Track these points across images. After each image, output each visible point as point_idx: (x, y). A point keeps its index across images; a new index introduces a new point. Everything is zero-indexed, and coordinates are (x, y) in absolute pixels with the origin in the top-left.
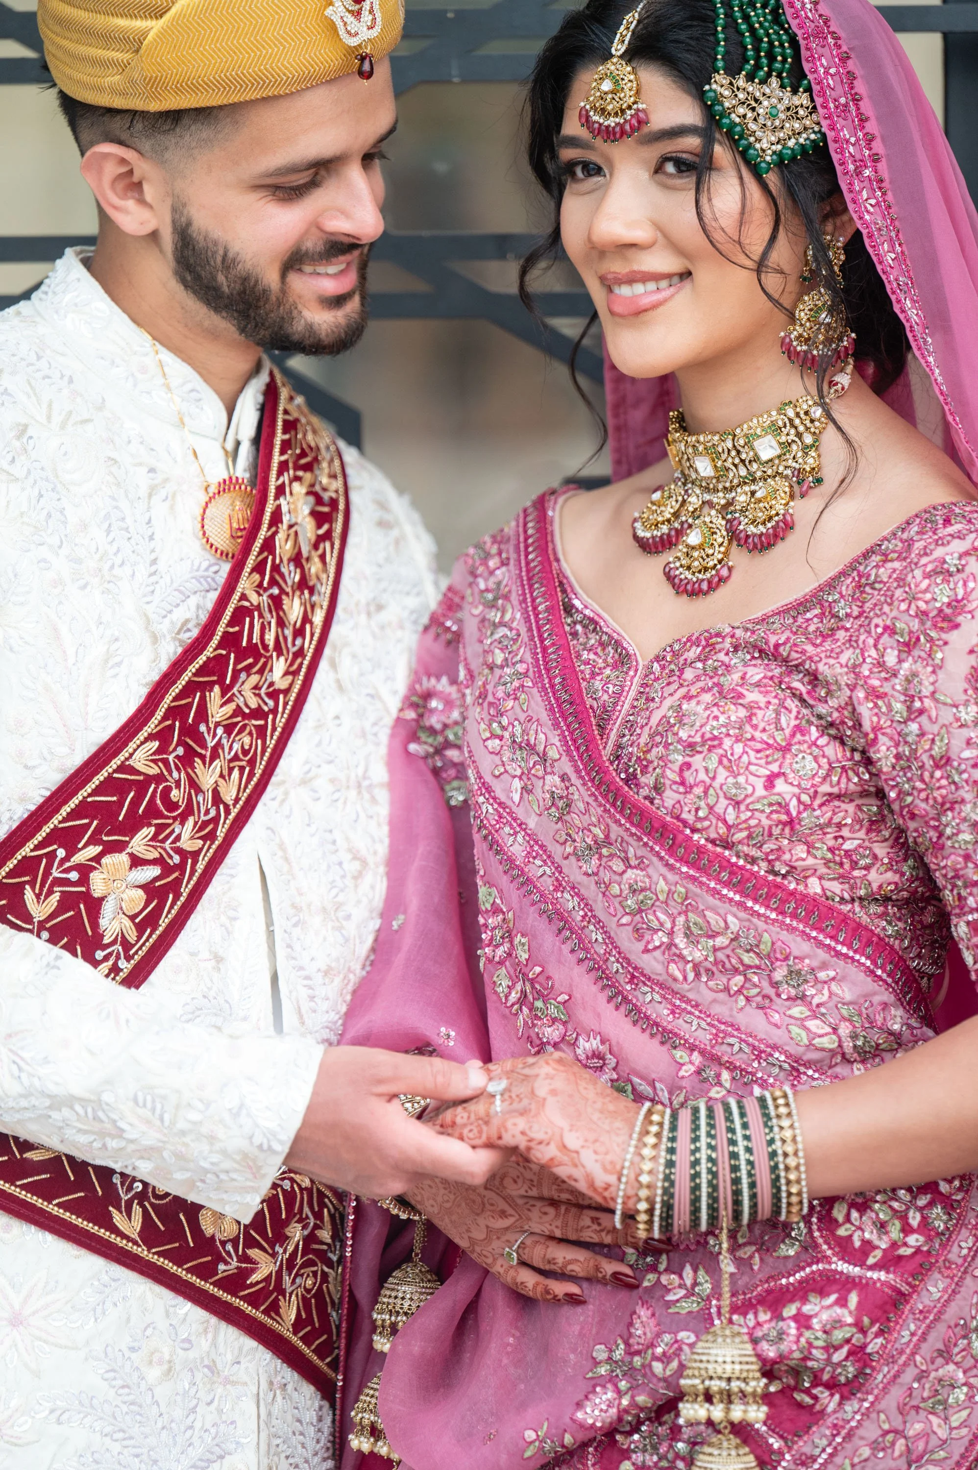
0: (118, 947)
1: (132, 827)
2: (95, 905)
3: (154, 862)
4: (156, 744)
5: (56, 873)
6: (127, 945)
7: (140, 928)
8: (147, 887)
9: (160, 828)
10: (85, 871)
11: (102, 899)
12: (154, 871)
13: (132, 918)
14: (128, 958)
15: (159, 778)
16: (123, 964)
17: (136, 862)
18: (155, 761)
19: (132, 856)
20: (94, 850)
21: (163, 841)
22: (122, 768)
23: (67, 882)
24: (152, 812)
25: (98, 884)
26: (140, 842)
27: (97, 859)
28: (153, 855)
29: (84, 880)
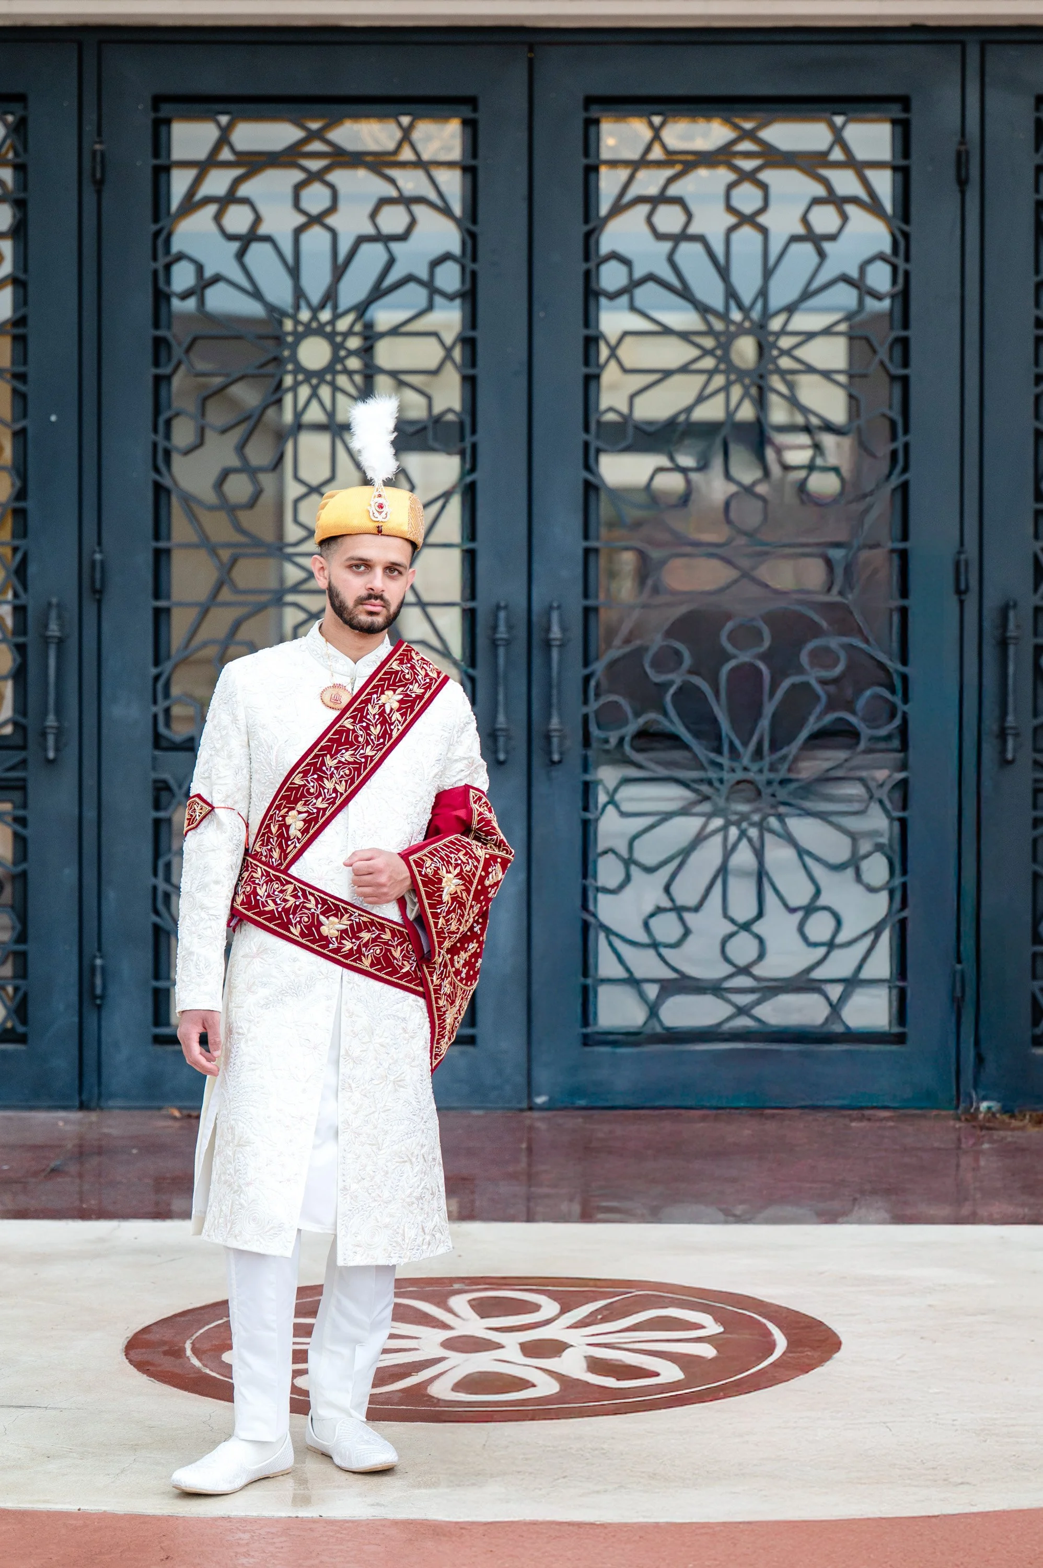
0: (296, 840)
1: (296, 801)
2: (288, 827)
3: (305, 812)
4: (302, 775)
5: (277, 819)
6: (298, 839)
7: (303, 833)
8: (304, 820)
9: (306, 801)
10: (284, 817)
11: (290, 825)
12: (306, 815)
13: (300, 830)
14: (299, 843)
15: (305, 786)
16: (298, 845)
17: (300, 813)
18: (302, 780)
19: (297, 811)
20: (286, 809)
21: (309, 805)
22: (291, 783)
23: (278, 821)
24: (303, 796)
25: (289, 821)
26: (300, 806)
27: (287, 812)
28: (305, 809)
29: (284, 820)
